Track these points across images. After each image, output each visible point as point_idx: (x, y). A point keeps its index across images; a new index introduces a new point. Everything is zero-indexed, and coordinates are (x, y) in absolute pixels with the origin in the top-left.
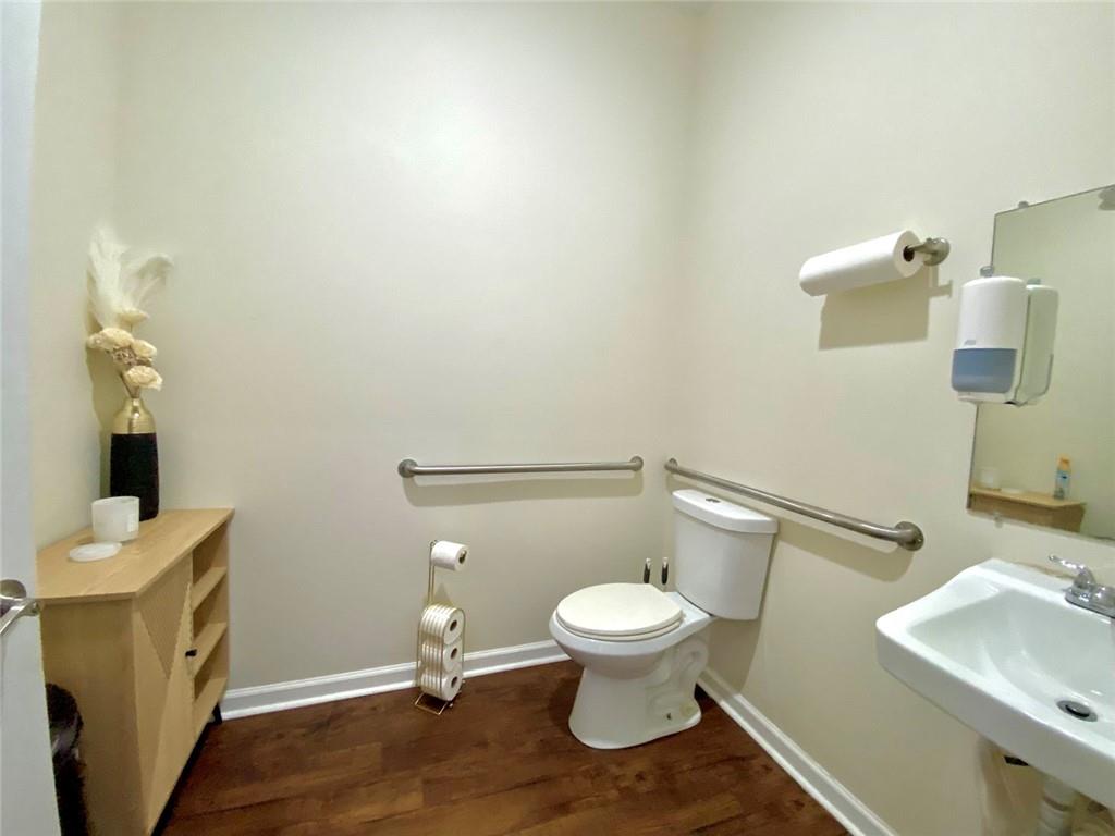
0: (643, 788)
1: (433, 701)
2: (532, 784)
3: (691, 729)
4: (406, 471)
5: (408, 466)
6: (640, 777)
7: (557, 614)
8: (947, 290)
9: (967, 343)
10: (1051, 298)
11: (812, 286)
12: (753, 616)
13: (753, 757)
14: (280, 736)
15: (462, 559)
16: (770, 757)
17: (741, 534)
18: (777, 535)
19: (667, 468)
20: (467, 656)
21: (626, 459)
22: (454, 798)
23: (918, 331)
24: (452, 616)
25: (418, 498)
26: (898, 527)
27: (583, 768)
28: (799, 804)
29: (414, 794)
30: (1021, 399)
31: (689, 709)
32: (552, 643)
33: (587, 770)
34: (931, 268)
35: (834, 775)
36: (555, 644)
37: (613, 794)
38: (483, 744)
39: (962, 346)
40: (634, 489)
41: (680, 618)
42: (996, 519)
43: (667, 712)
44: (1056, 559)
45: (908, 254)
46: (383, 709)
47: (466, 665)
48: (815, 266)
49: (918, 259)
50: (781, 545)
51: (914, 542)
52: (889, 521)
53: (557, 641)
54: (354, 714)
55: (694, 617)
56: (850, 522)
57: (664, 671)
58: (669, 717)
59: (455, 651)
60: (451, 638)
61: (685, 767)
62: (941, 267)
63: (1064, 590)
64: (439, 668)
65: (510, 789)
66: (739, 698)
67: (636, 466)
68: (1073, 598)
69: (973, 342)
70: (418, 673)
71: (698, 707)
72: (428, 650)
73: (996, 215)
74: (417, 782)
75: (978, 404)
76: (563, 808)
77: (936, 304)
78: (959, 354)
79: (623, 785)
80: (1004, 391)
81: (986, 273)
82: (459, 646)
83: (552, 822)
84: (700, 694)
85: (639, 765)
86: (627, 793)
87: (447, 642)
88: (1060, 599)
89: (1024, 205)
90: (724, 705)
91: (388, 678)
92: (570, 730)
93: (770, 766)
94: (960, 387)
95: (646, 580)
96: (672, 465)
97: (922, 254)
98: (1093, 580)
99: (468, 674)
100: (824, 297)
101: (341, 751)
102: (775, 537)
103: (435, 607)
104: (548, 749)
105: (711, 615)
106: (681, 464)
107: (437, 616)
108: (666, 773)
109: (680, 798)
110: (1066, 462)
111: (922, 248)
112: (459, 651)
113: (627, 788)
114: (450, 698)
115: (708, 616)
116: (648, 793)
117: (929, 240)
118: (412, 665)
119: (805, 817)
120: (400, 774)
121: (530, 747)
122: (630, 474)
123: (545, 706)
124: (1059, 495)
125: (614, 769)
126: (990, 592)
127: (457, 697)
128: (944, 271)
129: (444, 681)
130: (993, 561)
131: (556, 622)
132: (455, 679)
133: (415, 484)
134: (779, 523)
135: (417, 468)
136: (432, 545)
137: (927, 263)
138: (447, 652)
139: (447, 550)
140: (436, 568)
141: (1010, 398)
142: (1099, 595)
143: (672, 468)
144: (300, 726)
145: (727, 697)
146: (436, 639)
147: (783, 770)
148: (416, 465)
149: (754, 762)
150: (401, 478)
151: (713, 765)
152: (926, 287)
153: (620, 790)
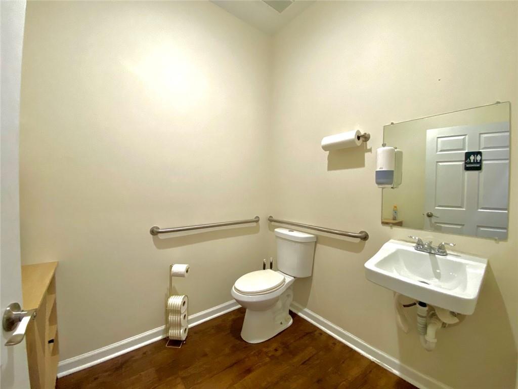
0: (279, 353)
1: (176, 342)
2: (231, 366)
3: (290, 326)
4: (154, 232)
5: (155, 229)
6: (276, 350)
7: (235, 288)
8: (370, 150)
9: (380, 168)
10: (401, 153)
11: (325, 148)
12: (310, 275)
13: (316, 331)
14: (96, 379)
15: (187, 271)
16: (321, 330)
17: (304, 243)
18: (316, 241)
19: (269, 220)
20: (190, 317)
21: (252, 218)
22: (199, 381)
23: (361, 164)
24: (183, 299)
25: (160, 245)
26: (360, 233)
27: (252, 353)
28: (334, 344)
29: (179, 385)
30: (395, 187)
31: (288, 318)
32: (234, 301)
33: (255, 353)
34: (365, 143)
35: (345, 329)
36: (235, 301)
37: (268, 359)
38: (205, 355)
39: (378, 170)
40: (256, 230)
41: (284, 281)
42: (391, 227)
43: (280, 322)
44: (411, 237)
45: (359, 138)
46: (150, 353)
47: (189, 322)
48: (327, 141)
49: (361, 139)
50: (318, 246)
51: (365, 237)
52: (356, 231)
53: (236, 300)
54: (134, 358)
55: (289, 279)
56: (344, 233)
57: (279, 304)
58: (281, 323)
59: (185, 315)
60: (184, 310)
61: (292, 341)
62: (368, 142)
63: (414, 247)
64: (179, 325)
65: (224, 370)
66: (306, 310)
67: (257, 220)
68: (417, 248)
69: (382, 168)
70: (166, 330)
71: (291, 317)
72: (171, 318)
73: (384, 126)
74: (179, 380)
75: (383, 188)
76: (249, 371)
77: (367, 155)
78: (377, 172)
79: (270, 355)
80: (391, 184)
81: (384, 145)
82: (186, 313)
83: (246, 378)
84: (291, 313)
85: (274, 346)
86: (272, 357)
87: (182, 312)
88: (413, 250)
89: (392, 123)
90: (300, 314)
91: (151, 336)
92: (242, 339)
93: (322, 333)
94: (378, 183)
95: (264, 269)
96: (270, 219)
97: (363, 138)
98: (422, 242)
99: (191, 326)
100: (328, 152)
101: (134, 377)
102: (316, 243)
103: (174, 297)
104: (235, 349)
105: (294, 277)
106: (275, 218)
107: (176, 301)
108: (286, 345)
109: (293, 353)
110: (396, 207)
111: (362, 136)
112: (186, 316)
113: (273, 355)
114: (184, 339)
115: (293, 278)
116: (282, 355)
117: (365, 134)
118: (163, 327)
119: (337, 348)
120: (168, 379)
121: (227, 350)
122: (255, 224)
123: (229, 332)
124: (394, 219)
125: (265, 350)
126: (393, 250)
127: (187, 337)
128: (369, 144)
129: (181, 331)
130: (391, 240)
131: (235, 291)
132: (186, 329)
133: (159, 238)
134: (317, 237)
135: (160, 230)
136: (171, 267)
137: (363, 141)
138: (182, 317)
139: (179, 268)
140: (173, 277)
141: (392, 186)
142: (426, 246)
143: (271, 220)
144: (106, 371)
145: (301, 311)
146: (177, 311)
147: (326, 333)
148: (159, 229)
149: (316, 333)
150: (152, 236)
151: (301, 338)
152: (364, 150)
153: (270, 357)
